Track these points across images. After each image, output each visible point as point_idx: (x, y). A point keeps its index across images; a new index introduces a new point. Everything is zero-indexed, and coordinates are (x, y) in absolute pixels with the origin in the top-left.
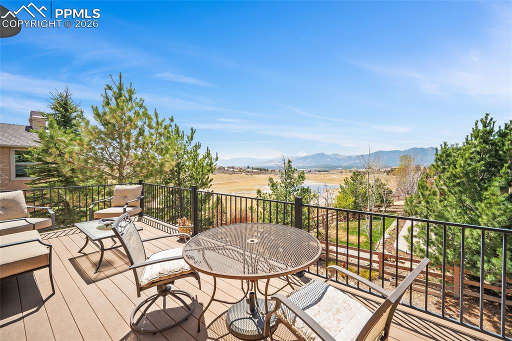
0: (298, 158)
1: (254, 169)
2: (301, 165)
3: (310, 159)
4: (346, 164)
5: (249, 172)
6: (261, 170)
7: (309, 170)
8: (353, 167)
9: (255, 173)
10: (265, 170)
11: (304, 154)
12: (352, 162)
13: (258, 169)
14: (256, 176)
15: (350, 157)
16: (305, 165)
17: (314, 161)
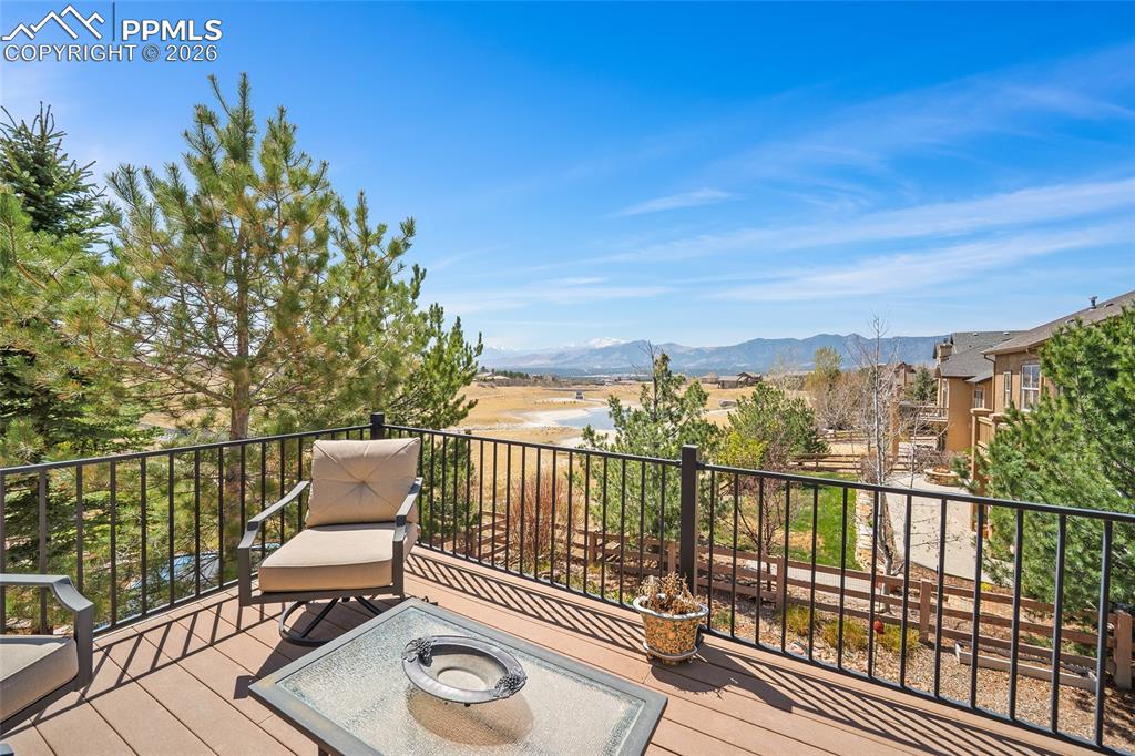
0: (591, 350)
1: (498, 374)
2: (599, 367)
3: (618, 354)
4: (692, 365)
5: (485, 380)
6: (511, 375)
7: (616, 376)
8: (706, 372)
9: (500, 383)
10: (521, 375)
11: (606, 343)
12: (704, 361)
13: (505, 374)
14: (504, 389)
15: (700, 352)
16: (607, 367)
17: (625, 357)
